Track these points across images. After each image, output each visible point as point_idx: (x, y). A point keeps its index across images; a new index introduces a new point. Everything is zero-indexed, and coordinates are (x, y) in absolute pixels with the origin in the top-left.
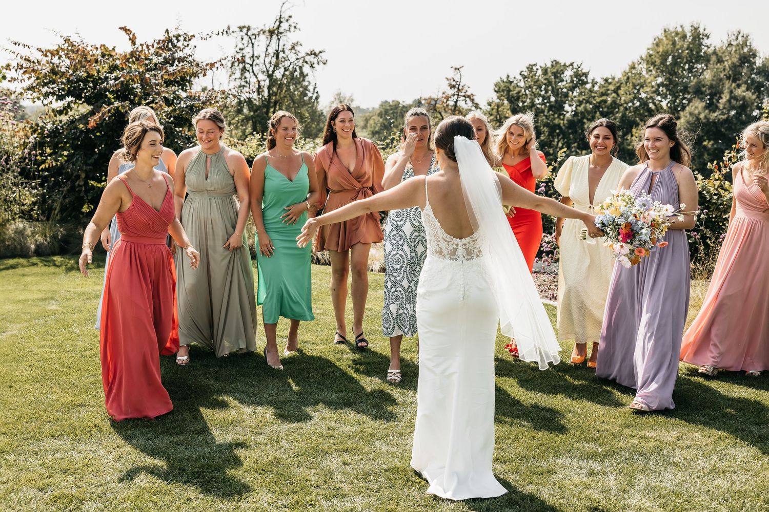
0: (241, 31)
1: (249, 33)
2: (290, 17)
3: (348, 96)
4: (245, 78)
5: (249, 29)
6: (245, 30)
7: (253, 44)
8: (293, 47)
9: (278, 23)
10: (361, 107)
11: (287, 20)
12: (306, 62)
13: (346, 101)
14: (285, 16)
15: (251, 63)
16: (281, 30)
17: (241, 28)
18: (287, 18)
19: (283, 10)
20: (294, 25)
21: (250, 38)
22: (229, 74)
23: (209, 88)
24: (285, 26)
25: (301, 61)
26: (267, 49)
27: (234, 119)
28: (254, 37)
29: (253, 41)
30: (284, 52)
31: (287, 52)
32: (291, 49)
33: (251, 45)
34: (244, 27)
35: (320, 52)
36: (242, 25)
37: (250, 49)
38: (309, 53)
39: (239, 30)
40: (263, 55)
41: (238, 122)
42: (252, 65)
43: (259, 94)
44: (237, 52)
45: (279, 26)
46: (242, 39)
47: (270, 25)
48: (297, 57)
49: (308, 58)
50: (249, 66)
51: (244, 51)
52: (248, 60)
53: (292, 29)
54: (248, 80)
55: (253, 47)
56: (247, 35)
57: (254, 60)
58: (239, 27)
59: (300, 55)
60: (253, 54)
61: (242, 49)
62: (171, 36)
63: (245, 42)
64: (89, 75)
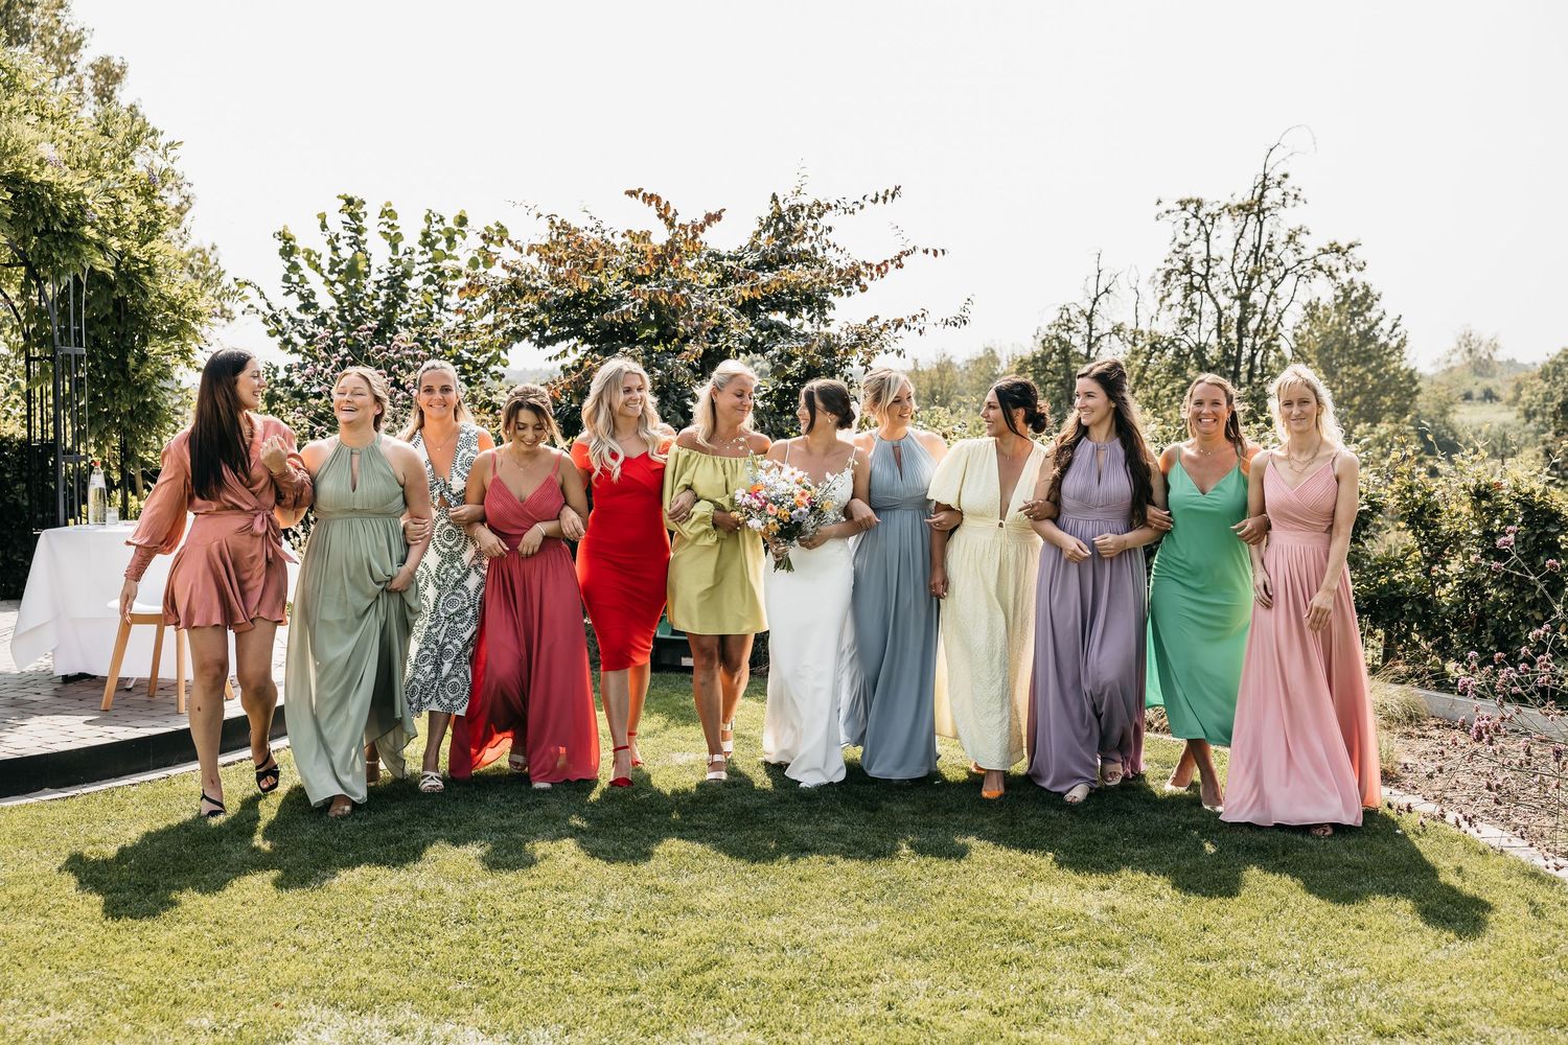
0: (1184, 209)
1: (1201, 214)
2: (1285, 176)
3: (1486, 338)
4: (1192, 304)
5: (1199, 204)
6: (1191, 208)
7: (1208, 235)
8: (1290, 237)
9: (1259, 191)
10: (1518, 361)
11: (1279, 183)
12: (1320, 268)
13: (1482, 348)
14: (1276, 175)
15: (1203, 272)
16: (1266, 203)
17: (1184, 204)
18: (1278, 178)
19: (1270, 163)
20: (1292, 192)
21: (1202, 223)
22: (1160, 296)
23: (1130, 325)
24: (1273, 195)
25: (1309, 265)
26: (1237, 243)
27: (1164, 387)
28: (1209, 220)
29: (1209, 228)
30: (1270, 248)
31: (1278, 248)
32: (1288, 242)
33: (1203, 236)
34: (1190, 201)
35: (1351, 246)
36: (1188, 197)
37: (1200, 246)
38: (1327, 248)
39: (1179, 207)
40: (1229, 257)
41: (1174, 394)
42: (1205, 278)
43: (1219, 336)
44: (1175, 252)
45: (1262, 196)
46: (1187, 225)
47: (1244, 195)
48: (1299, 257)
49: (1322, 260)
50: (1199, 279)
51: (1188, 250)
52: (1198, 268)
53: (1290, 201)
54: (1197, 307)
55: (1208, 241)
56: (1196, 216)
57: (1209, 267)
58: (1181, 202)
59: (1306, 254)
60: (1208, 254)
61: (1185, 246)
62: (784, 207)
63: (1192, 230)
64: (579, 294)
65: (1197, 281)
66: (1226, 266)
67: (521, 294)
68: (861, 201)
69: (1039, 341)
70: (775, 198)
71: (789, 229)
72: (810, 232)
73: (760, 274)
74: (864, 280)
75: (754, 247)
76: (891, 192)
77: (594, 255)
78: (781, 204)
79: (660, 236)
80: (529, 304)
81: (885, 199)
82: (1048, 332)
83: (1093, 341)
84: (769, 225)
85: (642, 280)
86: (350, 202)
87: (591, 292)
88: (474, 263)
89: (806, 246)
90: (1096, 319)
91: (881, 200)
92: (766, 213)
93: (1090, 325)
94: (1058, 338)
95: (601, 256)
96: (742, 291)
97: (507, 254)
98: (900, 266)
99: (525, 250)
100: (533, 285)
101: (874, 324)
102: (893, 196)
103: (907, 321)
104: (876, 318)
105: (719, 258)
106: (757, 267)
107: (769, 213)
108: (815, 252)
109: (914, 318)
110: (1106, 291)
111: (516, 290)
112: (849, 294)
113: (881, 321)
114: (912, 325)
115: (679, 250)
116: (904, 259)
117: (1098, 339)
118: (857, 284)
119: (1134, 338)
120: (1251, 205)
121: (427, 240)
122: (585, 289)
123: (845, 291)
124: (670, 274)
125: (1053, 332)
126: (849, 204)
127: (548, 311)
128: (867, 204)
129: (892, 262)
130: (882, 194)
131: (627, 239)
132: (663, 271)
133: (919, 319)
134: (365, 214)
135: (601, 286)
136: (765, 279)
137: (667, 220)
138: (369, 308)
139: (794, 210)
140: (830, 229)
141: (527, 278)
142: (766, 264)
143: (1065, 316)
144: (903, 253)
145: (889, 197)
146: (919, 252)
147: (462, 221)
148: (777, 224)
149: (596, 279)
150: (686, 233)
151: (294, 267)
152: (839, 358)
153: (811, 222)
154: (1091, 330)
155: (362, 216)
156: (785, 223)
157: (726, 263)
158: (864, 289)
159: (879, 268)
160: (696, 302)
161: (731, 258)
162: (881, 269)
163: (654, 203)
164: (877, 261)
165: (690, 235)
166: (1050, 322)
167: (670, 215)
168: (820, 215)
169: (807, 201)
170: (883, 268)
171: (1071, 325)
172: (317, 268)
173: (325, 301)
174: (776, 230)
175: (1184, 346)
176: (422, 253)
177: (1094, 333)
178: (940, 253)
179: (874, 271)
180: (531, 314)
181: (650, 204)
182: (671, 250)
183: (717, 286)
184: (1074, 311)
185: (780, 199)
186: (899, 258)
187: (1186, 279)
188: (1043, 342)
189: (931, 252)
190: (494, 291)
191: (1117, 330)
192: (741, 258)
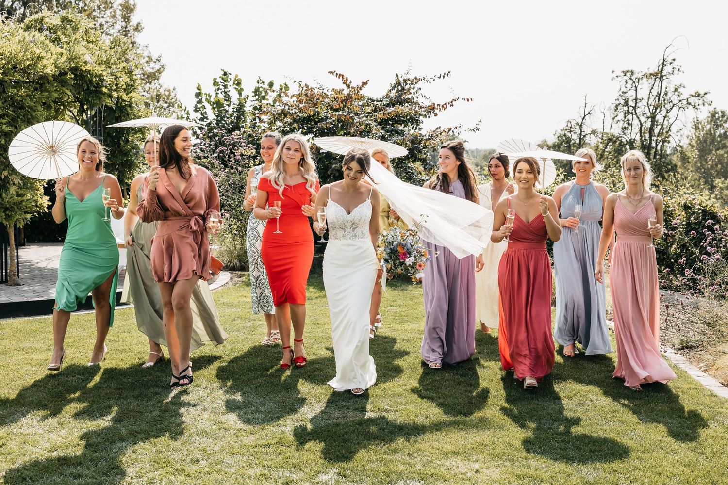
0: (625, 75)
1: (633, 77)
2: (674, 60)
4: (628, 120)
5: (632, 73)
6: (629, 74)
7: (636, 87)
8: (676, 89)
9: (661, 67)
11: (671, 63)
12: (690, 104)
14: (669, 59)
15: (634, 106)
16: (664, 73)
17: (625, 73)
18: (670, 61)
19: (667, 54)
20: (677, 68)
21: (634, 82)
22: (613, 116)
24: (668, 69)
25: (684, 102)
26: (650, 92)
28: (637, 80)
29: (637, 84)
30: (666, 94)
31: (670, 94)
32: (675, 91)
33: (634, 88)
35: (705, 94)
36: (627, 70)
37: (632, 93)
38: (694, 94)
39: (623, 74)
40: (646, 98)
42: (635, 108)
43: (641, 136)
44: (620, 95)
45: (662, 69)
46: (626, 83)
47: (654, 69)
48: (680, 99)
49: (691, 100)
51: (626, 95)
52: (632, 103)
53: (676, 72)
54: (630, 122)
55: (636, 90)
56: (630, 79)
57: (636, 103)
58: (623, 72)
59: (683, 97)
60: (636, 97)
61: (625, 93)
62: (401, 80)
63: (629, 85)
64: (310, 116)
65: (631, 109)
66: (645, 102)
67: (286, 116)
68: (434, 77)
69: (556, 137)
70: (397, 75)
71: (403, 89)
72: (412, 91)
73: (388, 108)
74: (436, 111)
75: (387, 96)
76: (446, 74)
77: (318, 99)
78: (400, 78)
79: (346, 91)
80: (288, 120)
81: (444, 77)
82: (561, 133)
83: (582, 137)
84: (394, 87)
85: (337, 110)
86: (225, 74)
87: (314, 115)
88: (275, 101)
89: (409, 96)
90: (584, 127)
91: (442, 77)
92: (394, 82)
93: (581, 130)
94: (565, 135)
95: (321, 100)
96: (380, 115)
97: (285, 99)
98: (452, 105)
99: (290, 96)
100: (291, 112)
101: (439, 130)
102: (447, 75)
103: (453, 129)
104: (440, 127)
105: (373, 101)
106: (388, 105)
107: (395, 82)
108: (413, 99)
109: (456, 128)
110: (589, 113)
111: (284, 113)
112: (429, 117)
113: (442, 129)
114: (455, 130)
115: (351, 98)
116: (454, 102)
117: (584, 136)
118: (433, 113)
119: (602, 136)
120: (657, 74)
121: (257, 91)
122: (312, 114)
123: (427, 116)
124: (348, 108)
125: (563, 133)
126: (428, 78)
127: (297, 123)
128: (436, 78)
129: (449, 103)
130: (442, 74)
131: (333, 93)
132: (346, 106)
133: (458, 128)
134: (231, 79)
135: (318, 112)
136: (390, 110)
137: (346, 85)
138: (229, 120)
139: (405, 81)
140: (420, 89)
141: (289, 109)
142: (392, 104)
143: (569, 125)
144: (453, 100)
145: (446, 76)
146: (460, 99)
147: (271, 85)
148: (398, 87)
149: (317, 109)
150: (354, 90)
151: (200, 102)
152: (423, 144)
153: (412, 86)
154: (581, 132)
155: (229, 80)
156: (401, 87)
157: (375, 103)
158: (436, 115)
159: (443, 106)
160: (356, 119)
161: (377, 101)
162: (444, 107)
163: (341, 77)
164: (442, 103)
165: (356, 92)
166: (562, 128)
167: (348, 83)
168: (416, 83)
169: (411, 77)
170: (445, 106)
171: (572, 130)
172: (209, 102)
173: (211, 116)
174: (397, 89)
175: (624, 140)
176: (253, 96)
177: (583, 133)
178: (470, 100)
179: (441, 107)
180: (290, 124)
181: (339, 78)
182: (349, 98)
183: (371, 113)
184: (573, 123)
185: (400, 76)
186: (452, 102)
187: (626, 108)
188: (558, 137)
189: (466, 100)
190: (274, 115)
191: (593, 132)
192: (382, 101)
